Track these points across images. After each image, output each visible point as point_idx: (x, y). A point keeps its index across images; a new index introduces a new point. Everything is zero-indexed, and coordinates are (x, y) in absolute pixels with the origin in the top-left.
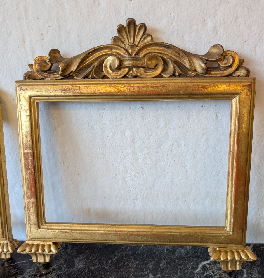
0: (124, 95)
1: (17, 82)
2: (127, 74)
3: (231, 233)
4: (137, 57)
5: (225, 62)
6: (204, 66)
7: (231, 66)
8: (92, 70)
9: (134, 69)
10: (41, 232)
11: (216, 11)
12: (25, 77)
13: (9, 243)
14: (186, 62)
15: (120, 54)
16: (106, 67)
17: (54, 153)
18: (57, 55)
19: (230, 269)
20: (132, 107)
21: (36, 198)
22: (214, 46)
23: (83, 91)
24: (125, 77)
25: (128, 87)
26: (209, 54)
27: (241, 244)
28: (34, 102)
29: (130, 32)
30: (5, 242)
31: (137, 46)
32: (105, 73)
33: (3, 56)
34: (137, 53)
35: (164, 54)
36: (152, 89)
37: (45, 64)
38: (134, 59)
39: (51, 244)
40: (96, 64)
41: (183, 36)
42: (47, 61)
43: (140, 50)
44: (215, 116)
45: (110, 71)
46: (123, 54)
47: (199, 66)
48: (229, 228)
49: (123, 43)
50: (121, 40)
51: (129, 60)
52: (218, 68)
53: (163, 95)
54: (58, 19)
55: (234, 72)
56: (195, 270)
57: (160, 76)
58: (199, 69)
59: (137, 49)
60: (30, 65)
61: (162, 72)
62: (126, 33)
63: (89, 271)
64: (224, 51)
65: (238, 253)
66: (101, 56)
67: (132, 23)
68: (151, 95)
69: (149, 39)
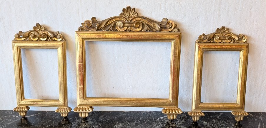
0: (125, 39)
1: (76, 31)
2: (126, 29)
3: (172, 101)
4: (131, 22)
5: (169, 26)
6: (159, 27)
7: (171, 27)
8: (111, 27)
9: (129, 28)
10: (85, 102)
11: (166, 3)
12: (79, 29)
13: (67, 108)
14: (152, 25)
15: (123, 21)
16: (117, 26)
17: (89, 65)
18: (95, 20)
19: (171, 118)
20: (128, 44)
21: (83, 85)
22: (164, 18)
23: (107, 37)
24: (125, 31)
25: (127, 35)
26: (162, 22)
27: (176, 106)
28: (84, 41)
29: (128, 11)
30: (65, 108)
31: (131, 17)
32: (116, 28)
33: (68, 18)
34: (131, 21)
35: (143, 21)
36: (137, 37)
37: (89, 24)
38: (130, 23)
39: (89, 107)
40: (112, 25)
41: (151, 13)
42: (91, 22)
43: (133, 19)
44: (166, 49)
45: (119, 28)
46: (124, 21)
47: (158, 27)
48: (171, 99)
49: (125, 16)
50: (124, 14)
51: (127, 24)
52: (166, 28)
53: (142, 39)
54: (95, 4)
55: (172, 30)
56: (156, 120)
57: (141, 31)
58: (157, 28)
59: (131, 19)
60: (82, 24)
61: (142, 29)
62: (126, 11)
63: (107, 121)
64: (168, 21)
65: (175, 110)
66: (115, 21)
67: (129, 8)
68: (137, 39)
69: (136, 15)
